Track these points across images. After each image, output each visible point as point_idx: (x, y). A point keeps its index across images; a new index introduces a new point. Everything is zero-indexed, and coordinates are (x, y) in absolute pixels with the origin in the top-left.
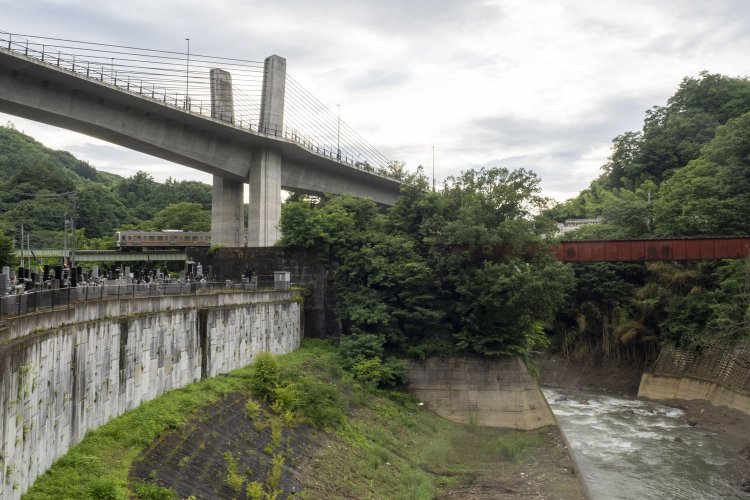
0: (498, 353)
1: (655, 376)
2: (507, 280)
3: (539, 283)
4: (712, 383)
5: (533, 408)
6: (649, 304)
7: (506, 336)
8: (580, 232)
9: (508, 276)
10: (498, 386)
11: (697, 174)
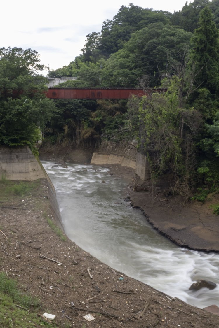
0: (16, 144)
1: (99, 154)
2: (20, 107)
3: (36, 109)
4: (122, 156)
5: (34, 171)
6: (97, 120)
7: (21, 136)
8: (66, 83)
9: (21, 105)
10: (17, 161)
11: (121, 57)
